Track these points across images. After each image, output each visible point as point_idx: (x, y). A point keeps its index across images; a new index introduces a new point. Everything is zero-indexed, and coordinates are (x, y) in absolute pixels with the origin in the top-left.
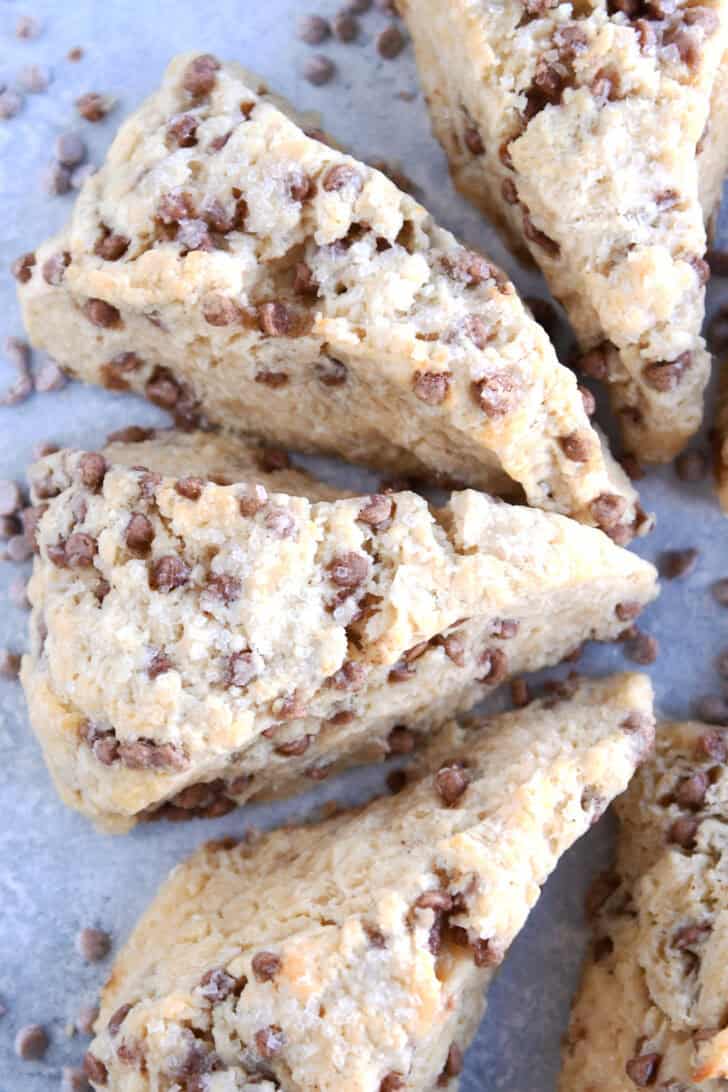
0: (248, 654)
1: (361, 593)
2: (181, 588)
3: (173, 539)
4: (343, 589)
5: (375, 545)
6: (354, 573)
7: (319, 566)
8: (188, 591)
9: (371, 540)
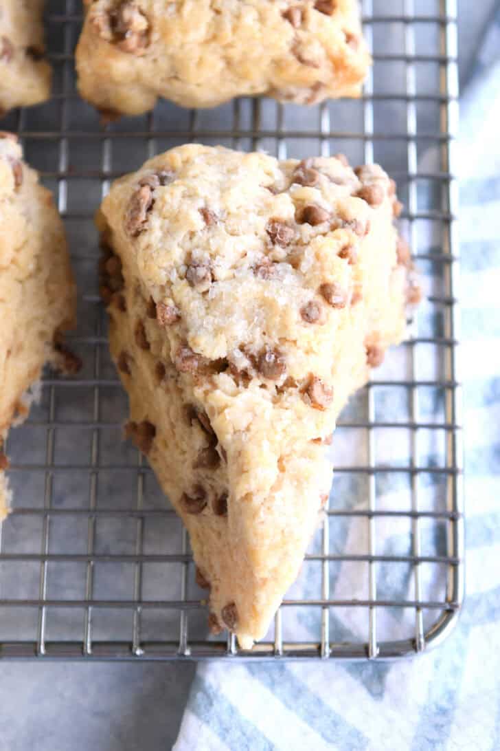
0: (210, 279)
1: (253, 373)
2: (269, 239)
3: (308, 239)
4: (257, 360)
5: (291, 389)
6: (269, 367)
7: (277, 342)
8: (266, 244)
9: (296, 387)
